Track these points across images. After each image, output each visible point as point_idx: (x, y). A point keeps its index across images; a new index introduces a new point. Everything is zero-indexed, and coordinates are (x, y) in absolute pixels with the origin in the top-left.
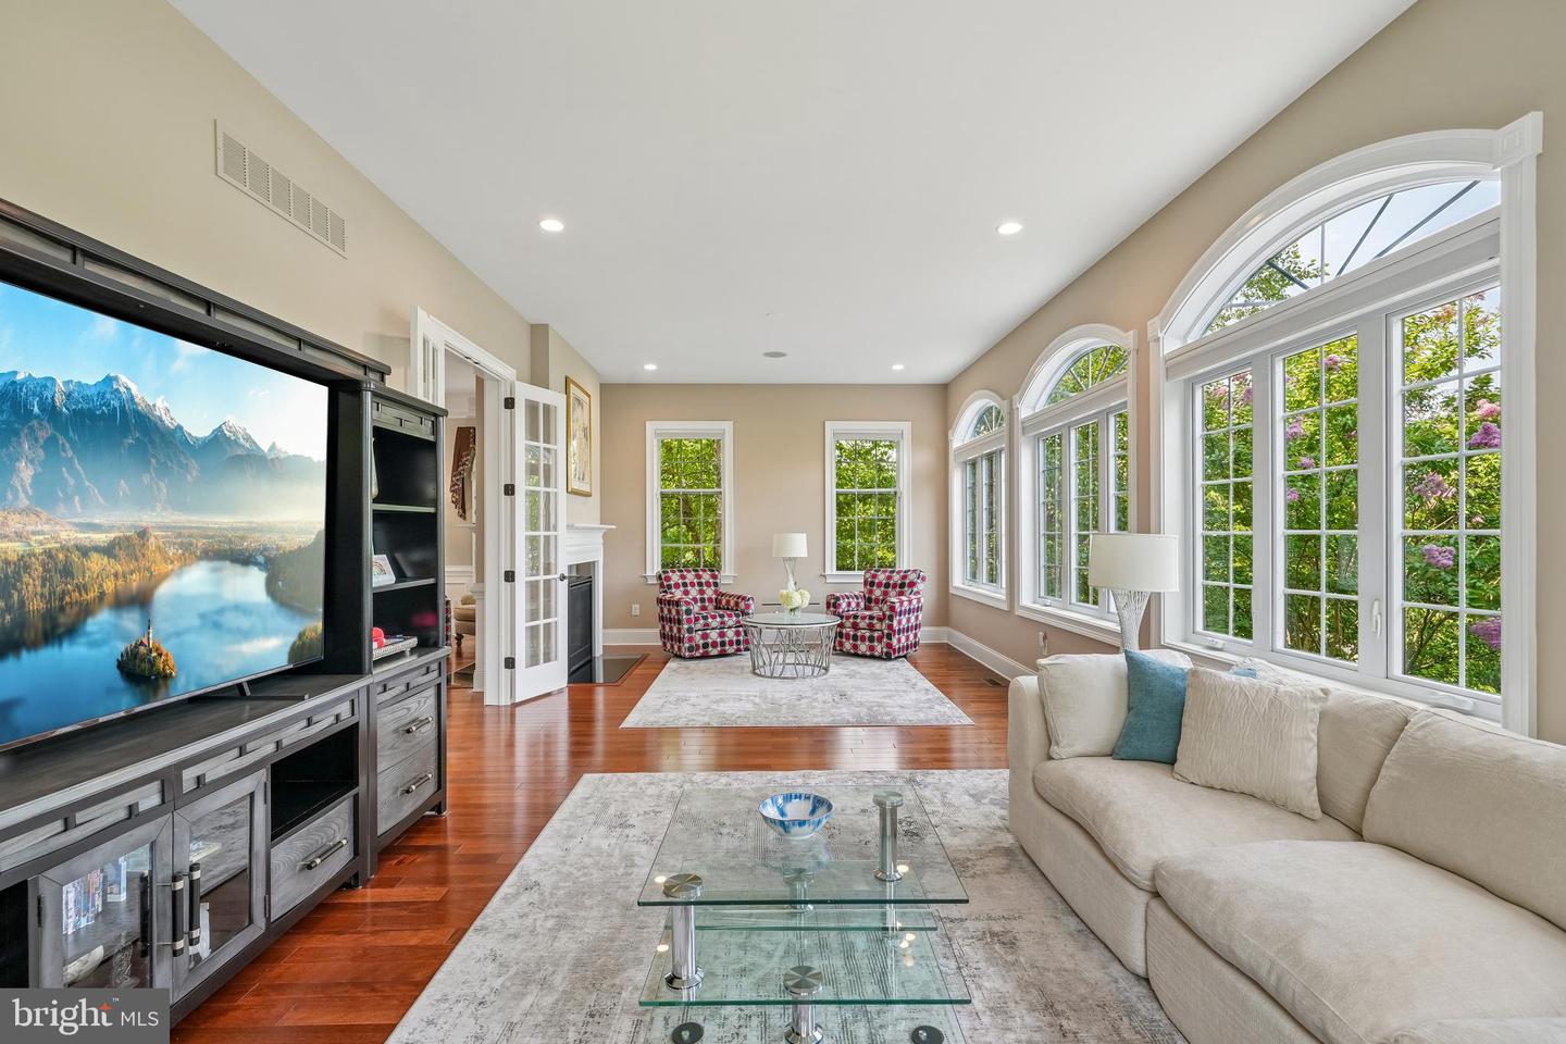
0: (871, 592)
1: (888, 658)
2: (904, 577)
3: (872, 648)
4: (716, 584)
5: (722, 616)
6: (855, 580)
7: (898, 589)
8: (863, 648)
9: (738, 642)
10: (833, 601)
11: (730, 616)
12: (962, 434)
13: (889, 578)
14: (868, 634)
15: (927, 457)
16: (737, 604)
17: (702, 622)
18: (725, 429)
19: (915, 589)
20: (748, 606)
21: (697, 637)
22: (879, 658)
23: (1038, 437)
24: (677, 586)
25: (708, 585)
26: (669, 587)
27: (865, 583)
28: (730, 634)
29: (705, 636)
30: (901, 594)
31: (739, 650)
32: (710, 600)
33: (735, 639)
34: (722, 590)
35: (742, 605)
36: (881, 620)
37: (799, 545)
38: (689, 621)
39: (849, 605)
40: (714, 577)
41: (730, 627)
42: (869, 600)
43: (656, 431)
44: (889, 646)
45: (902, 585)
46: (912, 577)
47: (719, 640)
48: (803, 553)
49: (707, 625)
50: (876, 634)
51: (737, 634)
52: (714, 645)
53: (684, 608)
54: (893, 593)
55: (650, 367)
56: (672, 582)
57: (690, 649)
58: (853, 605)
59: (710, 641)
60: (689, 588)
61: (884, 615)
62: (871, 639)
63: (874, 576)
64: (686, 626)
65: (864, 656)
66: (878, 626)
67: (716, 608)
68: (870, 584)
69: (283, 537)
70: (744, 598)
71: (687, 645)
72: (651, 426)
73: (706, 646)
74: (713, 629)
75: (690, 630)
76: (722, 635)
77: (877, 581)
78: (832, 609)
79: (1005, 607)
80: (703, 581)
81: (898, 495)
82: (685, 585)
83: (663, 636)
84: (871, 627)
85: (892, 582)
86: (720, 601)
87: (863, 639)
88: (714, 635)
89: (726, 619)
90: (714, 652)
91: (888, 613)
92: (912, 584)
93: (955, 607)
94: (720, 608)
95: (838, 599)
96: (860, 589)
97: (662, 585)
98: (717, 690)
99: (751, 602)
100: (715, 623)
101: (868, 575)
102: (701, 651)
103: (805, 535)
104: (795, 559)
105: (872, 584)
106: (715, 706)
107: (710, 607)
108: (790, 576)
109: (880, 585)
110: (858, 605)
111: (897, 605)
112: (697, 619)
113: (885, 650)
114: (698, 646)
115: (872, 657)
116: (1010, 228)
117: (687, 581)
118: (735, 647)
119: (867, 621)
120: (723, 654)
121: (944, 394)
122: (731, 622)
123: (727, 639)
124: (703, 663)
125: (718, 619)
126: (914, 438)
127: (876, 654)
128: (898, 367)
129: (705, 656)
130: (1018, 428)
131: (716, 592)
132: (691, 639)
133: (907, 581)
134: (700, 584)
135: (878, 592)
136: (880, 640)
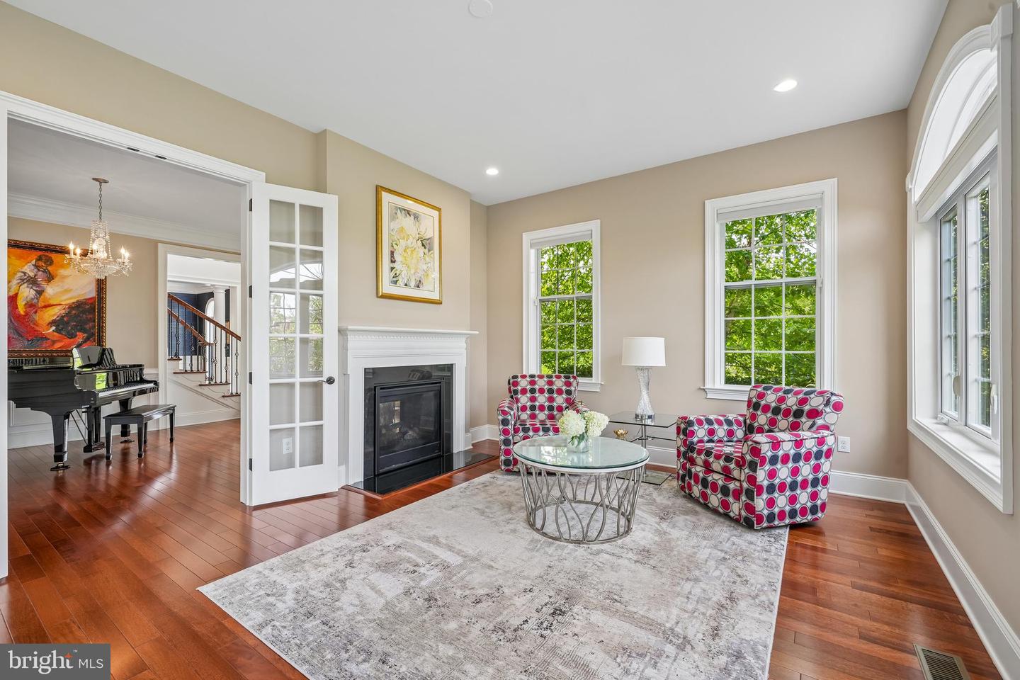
0: (754, 417)
1: (749, 525)
2: (808, 401)
3: (726, 504)
4: (568, 392)
7: (791, 419)
8: (714, 500)
10: (683, 426)
13: (782, 400)
14: (722, 482)
15: (867, 225)
18: (590, 229)
19: (820, 422)
22: (736, 522)
24: (523, 392)
25: (559, 392)
26: (516, 393)
27: (749, 404)
30: (796, 426)
32: (558, 409)
34: (575, 398)
36: (740, 464)
37: (655, 352)
40: (568, 384)
42: (750, 428)
43: (531, 241)
44: (750, 508)
45: (798, 414)
50: (732, 486)
54: (783, 423)
55: (492, 172)
56: (519, 388)
57: (507, 463)
58: (722, 433)
60: (537, 395)
61: (743, 458)
62: (726, 490)
63: (761, 396)
65: (716, 513)
66: (736, 473)
68: (754, 406)
72: (526, 238)
75: (506, 443)
77: (763, 403)
78: (682, 437)
80: (555, 388)
81: (819, 284)
84: (726, 473)
85: (783, 406)
87: (716, 487)
91: (748, 458)
92: (814, 414)
93: (916, 455)
95: (690, 423)
97: (510, 390)
101: (754, 393)
103: (662, 340)
104: (648, 369)
105: (757, 406)
108: (644, 388)
109: (766, 409)
110: (731, 433)
111: (766, 448)
112: (517, 431)
113: (742, 513)
115: (727, 518)
117: (537, 387)
119: (722, 462)
121: (905, 127)
126: (844, 200)
127: (732, 514)
131: (566, 400)
132: (507, 452)
133: (807, 407)
134: (551, 391)
135: (762, 419)
136: (737, 495)
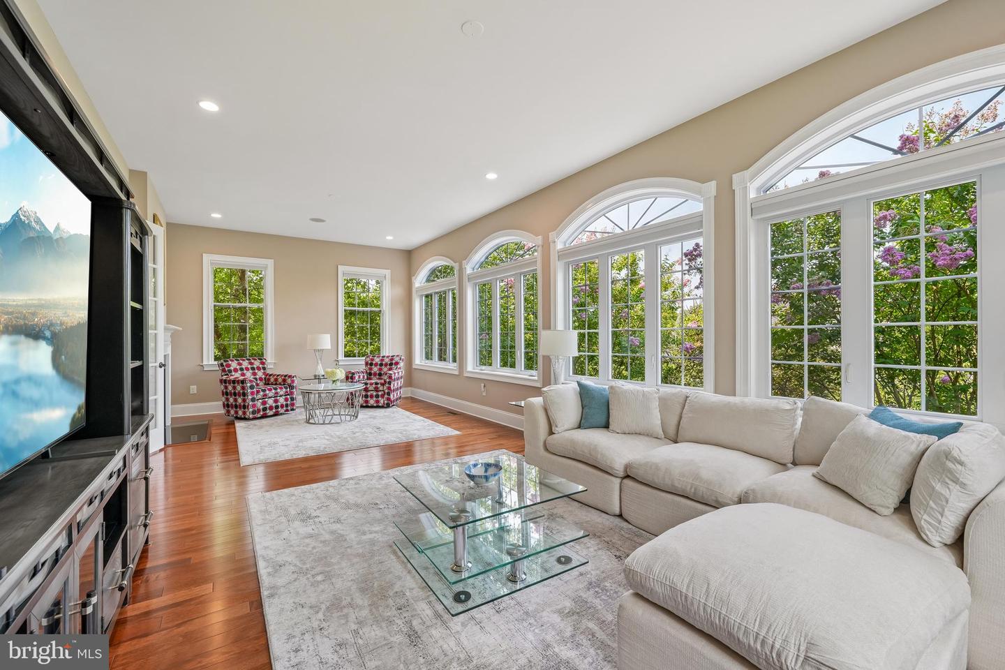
0: (371, 369)
1: (388, 406)
2: (392, 360)
3: (377, 402)
4: (264, 368)
5: (275, 389)
6: (359, 364)
7: (388, 367)
8: (372, 402)
9: (287, 405)
10: (350, 375)
11: (281, 388)
12: (419, 280)
13: (382, 360)
14: (375, 394)
15: (399, 291)
16: (284, 380)
17: (262, 393)
18: (267, 267)
19: (399, 366)
20: (293, 381)
21: (259, 404)
22: (382, 407)
23: (476, 284)
24: (236, 370)
25: (259, 368)
26: (230, 371)
27: (367, 364)
28: (282, 400)
29: (264, 403)
30: (390, 369)
31: (287, 410)
32: (261, 379)
33: (284, 403)
34: (269, 372)
35: (289, 381)
36: (383, 385)
37: (326, 342)
38: (252, 393)
39: (359, 377)
40: (263, 363)
41: (281, 396)
42: (370, 374)
43: (210, 261)
44: (389, 399)
45: (391, 364)
46: (397, 359)
47: (274, 405)
48: (329, 347)
49: (265, 395)
50: (380, 393)
51: (286, 400)
52: (271, 408)
53: (249, 385)
54: (386, 369)
55: (216, 216)
56: (232, 368)
57: (253, 413)
58: (361, 377)
59: (268, 406)
60: (245, 372)
61: (385, 381)
62: (377, 396)
63: (372, 360)
64: (250, 397)
65: (372, 407)
66: (381, 388)
67: (265, 384)
68: (369, 364)
69: (66, 313)
70: (290, 377)
71: (251, 410)
72: (207, 259)
73: (265, 409)
74: (270, 398)
75: (253, 400)
76: (276, 401)
77: (374, 362)
78: (350, 380)
79: (457, 373)
80: (255, 366)
81: (382, 312)
82: (242, 369)
83: (226, 406)
84: (376, 390)
85: (384, 363)
86: (269, 380)
87: (372, 396)
88: (270, 402)
89: (279, 390)
90: (271, 413)
91: (388, 380)
92: (397, 363)
93: (416, 376)
94: (268, 384)
95: (353, 374)
96: (363, 368)
97: (224, 370)
98: (293, 435)
99: (295, 378)
100: (271, 394)
101: (368, 359)
102: (261, 413)
103: (327, 335)
105: (371, 364)
106: (300, 444)
107: (261, 384)
108: (319, 362)
109: (376, 364)
110: (364, 377)
111: (393, 375)
112: (258, 392)
113: (386, 402)
114: (259, 411)
115: (378, 407)
116: (491, 176)
117: (243, 367)
118: (285, 409)
119: (374, 386)
120: (276, 414)
121: (409, 257)
122: (282, 392)
123: (279, 404)
124: (264, 421)
125: (273, 391)
126: (392, 281)
127: (380, 405)
128: (389, 238)
129: (265, 416)
130: (465, 279)
131: (264, 373)
132: (254, 406)
133: (394, 362)
134: (253, 369)
135: (375, 369)
136: (383, 396)
